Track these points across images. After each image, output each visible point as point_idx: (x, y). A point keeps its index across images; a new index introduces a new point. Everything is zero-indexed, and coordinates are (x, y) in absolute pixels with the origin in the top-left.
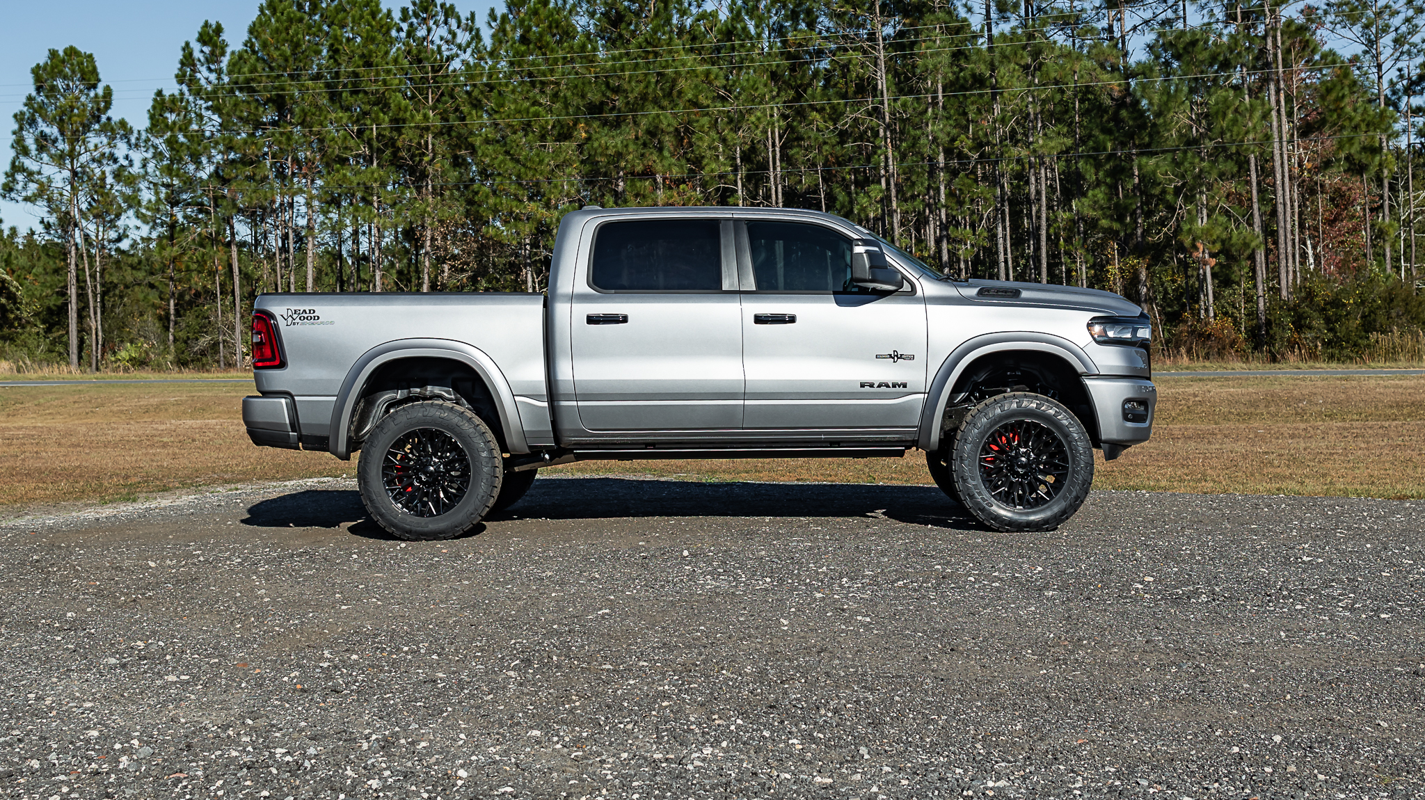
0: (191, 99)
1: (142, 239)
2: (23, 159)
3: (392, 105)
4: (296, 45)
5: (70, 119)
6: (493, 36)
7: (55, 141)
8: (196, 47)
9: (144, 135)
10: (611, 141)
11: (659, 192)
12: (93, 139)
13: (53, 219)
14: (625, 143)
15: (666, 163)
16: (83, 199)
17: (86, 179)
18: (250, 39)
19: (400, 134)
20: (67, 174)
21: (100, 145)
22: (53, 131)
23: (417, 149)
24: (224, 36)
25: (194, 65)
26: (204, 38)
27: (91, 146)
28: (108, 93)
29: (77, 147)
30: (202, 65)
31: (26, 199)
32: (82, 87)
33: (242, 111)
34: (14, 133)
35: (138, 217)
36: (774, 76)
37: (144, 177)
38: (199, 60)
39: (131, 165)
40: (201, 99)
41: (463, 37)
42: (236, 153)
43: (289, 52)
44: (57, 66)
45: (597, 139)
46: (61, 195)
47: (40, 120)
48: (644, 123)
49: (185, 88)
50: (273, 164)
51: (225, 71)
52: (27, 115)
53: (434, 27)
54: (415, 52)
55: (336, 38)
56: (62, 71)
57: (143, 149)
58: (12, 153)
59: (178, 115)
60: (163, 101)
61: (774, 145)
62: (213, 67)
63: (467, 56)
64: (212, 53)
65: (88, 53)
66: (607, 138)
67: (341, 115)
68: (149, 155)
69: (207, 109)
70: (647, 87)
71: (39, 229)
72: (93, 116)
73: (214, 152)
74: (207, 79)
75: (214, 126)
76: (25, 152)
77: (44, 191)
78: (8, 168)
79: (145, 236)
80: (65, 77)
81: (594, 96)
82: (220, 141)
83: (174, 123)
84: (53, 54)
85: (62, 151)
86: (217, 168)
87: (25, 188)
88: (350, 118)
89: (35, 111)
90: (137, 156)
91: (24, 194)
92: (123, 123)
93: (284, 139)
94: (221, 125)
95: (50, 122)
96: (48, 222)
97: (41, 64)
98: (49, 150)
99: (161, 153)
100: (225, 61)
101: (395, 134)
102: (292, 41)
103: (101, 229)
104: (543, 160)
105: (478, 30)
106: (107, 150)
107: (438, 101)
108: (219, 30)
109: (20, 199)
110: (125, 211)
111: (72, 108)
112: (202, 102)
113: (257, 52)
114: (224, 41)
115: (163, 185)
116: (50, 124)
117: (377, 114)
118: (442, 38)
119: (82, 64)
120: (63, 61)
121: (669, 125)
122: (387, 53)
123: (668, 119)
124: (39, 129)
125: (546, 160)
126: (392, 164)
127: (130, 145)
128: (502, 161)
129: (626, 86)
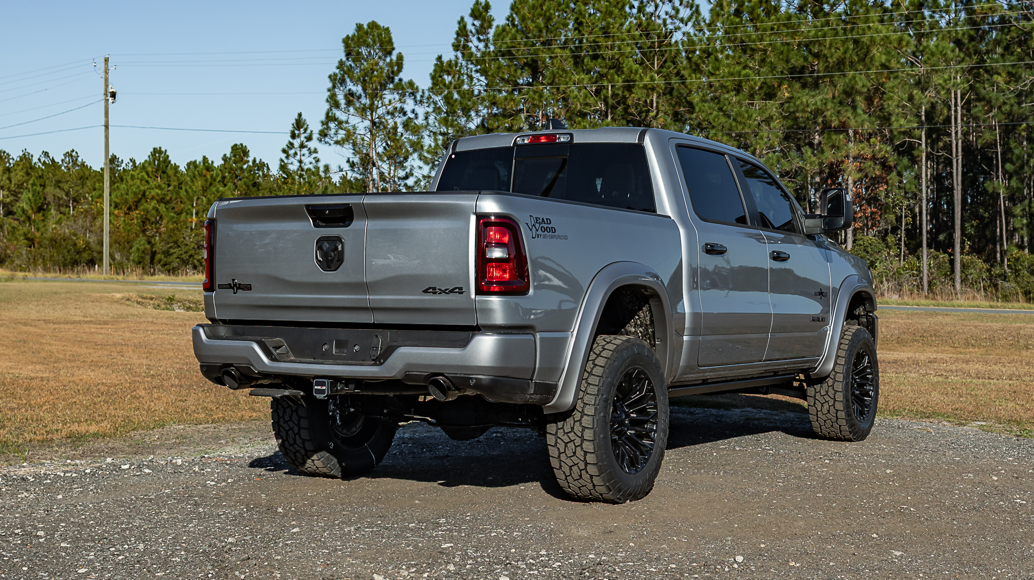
0: (464, 63)
1: (424, 177)
2: (335, 111)
3: (625, 69)
4: (549, 19)
5: (371, 79)
6: (711, 10)
7: (359, 97)
8: (469, 21)
9: (427, 94)
10: (810, 100)
11: (851, 145)
12: (388, 96)
13: (356, 160)
14: (824, 101)
15: (859, 120)
16: (380, 144)
17: (382, 127)
18: (512, 15)
19: (631, 92)
20: (367, 123)
21: (393, 101)
22: (358, 89)
23: (644, 106)
24: (491, 12)
25: (467, 36)
26: (475, 14)
27: (386, 101)
28: (400, 58)
29: (376, 102)
30: (474, 36)
31: (337, 142)
32: (380, 54)
33: (504, 73)
34: (329, 90)
35: (420, 159)
36: (958, 43)
37: (426, 127)
38: (471, 32)
39: (417, 118)
40: (472, 63)
41: (685, 13)
42: (498, 109)
43: (542, 25)
44: (362, 37)
45: (799, 98)
46: (363, 139)
47: (348, 80)
48: (840, 87)
49: (459, 54)
50: (527, 118)
51: (491, 41)
52: (339, 76)
53: (661, 4)
54: (645, 24)
55: (581, 13)
56: (366, 41)
57: (426, 105)
58: (327, 106)
59: (453, 77)
60: (442, 63)
61: (956, 105)
62: (482, 37)
63: (689, 28)
64: (482, 26)
65: (386, 27)
66: (808, 97)
67: (583, 76)
68: (430, 110)
69: (477, 71)
70: (845, 52)
71: (346, 167)
72: (389, 77)
73: (481, 108)
74: (477, 47)
75: (481, 85)
76: (337, 105)
77: (350, 137)
78: (323, 118)
79: (425, 174)
80: (368, 46)
81: (796, 61)
82: (486, 98)
83: (450, 83)
84: (359, 27)
85: (364, 105)
86: (483, 121)
87: (336, 134)
88: (590, 79)
89: (345, 73)
90: (421, 111)
91: (335, 139)
92: (411, 84)
93: (536, 97)
94: (487, 85)
95: (355, 82)
96: (353, 162)
97: (350, 35)
98: (354, 104)
99: (439, 108)
100: (492, 32)
101: (627, 93)
102: (545, 15)
103: (392, 168)
104: (751, 116)
105: (698, 6)
106: (398, 105)
107: (662, 67)
108: (487, 7)
109: (332, 142)
110: (411, 154)
111: (373, 70)
112: (472, 66)
113: (517, 26)
114: (491, 16)
115: (441, 134)
116: (356, 84)
117: (612, 76)
118: (667, 13)
119: (381, 35)
120: (367, 33)
121: (863, 86)
122: (622, 25)
123: (862, 82)
124: (348, 88)
125: (754, 115)
126: (623, 118)
127: (416, 102)
128: (717, 116)
129: (826, 52)
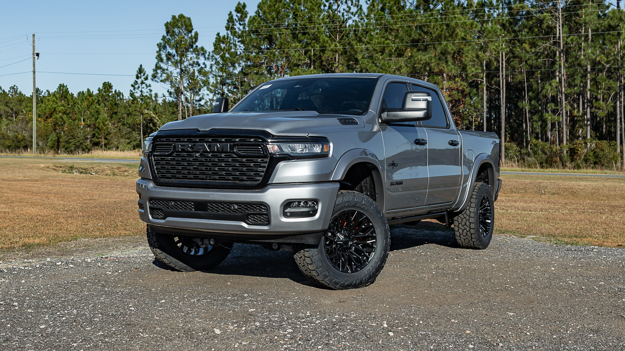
0: (232, 37)
1: (210, 100)
2: (160, 63)
3: (321, 40)
4: (279, 13)
5: (180, 46)
6: (368, 8)
7: (174, 56)
8: (234, 14)
9: (211, 54)
10: (423, 57)
11: (445, 82)
12: (190, 55)
13: (172, 90)
14: (430, 58)
15: (449, 68)
16: (185, 82)
17: (186, 73)
18: (258, 10)
19: (324, 53)
20: (179, 70)
21: (193, 58)
22: (173, 51)
23: (331, 61)
24: (247, 9)
25: (233, 22)
26: (238, 10)
27: (189, 58)
28: (196, 34)
29: (183, 59)
30: (237, 22)
31: (162, 81)
32: (186, 32)
33: (254, 43)
34: (157, 52)
35: (208, 90)
36: (503, 25)
37: (211, 72)
38: (236, 20)
39: (206, 67)
40: (236, 37)
41: (354, 9)
42: (250, 63)
43: (275, 16)
44: (175, 23)
45: (416, 56)
46: (176, 79)
47: (168, 47)
48: (439, 50)
49: (229, 32)
50: (266, 68)
51: (247, 25)
52: (163, 44)
53: (341, 4)
54: (332, 15)
55: (296, 9)
56: (177, 25)
57: (211, 60)
58: (156, 61)
59: (226, 45)
60: (220, 37)
61: (502, 60)
62: (241, 23)
63: (356, 18)
64: (241, 16)
65: (188, 17)
66: (421, 56)
67: (298, 44)
68: (213, 63)
69: (239, 42)
70: (442, 31)
71: (167, 94)
72: (190, 45)
73: (241, 62)
74: (239, 28)
75: (241, 49)
76: (162, 60)
77: (169, 78)
78: (154, 67)
79: (211, 98)
80: (179, 28)
81: (415, 36)
82: (244, 56)
83: (224, 48)
84: (174, 17)
85: (177, 60)
86: (242, 69)
87: (161, 76)
88: (301, 46)
89: (166, 42)
90: (208, 63)
91: (161, 79)
92: (202, 49)
93: (272, 56)
94: (244, 49)
95: (172, 47)
96: (171, 92)
97: (169, 22)
98: (171, 60)
99: (218, 62)
100: (247, 20)
101: (322, 54)
102: (276, 11)
103: (192, 95)
104: (390, 66)
105: (361, 6)
106: (196, 60)
107: (341, 39)
108: (244, 6)
109: (159, 81)
110: (203, 87)
111: (181, 41)
112: (237, 39)
113: (261, 16)
114: (246, 11)
115: (219, 76)
116: (172, 49)
117: (314, 44)
118: (344, 10)
119: (186, 21)
120: (178, 21)
121: (452, 50)
122: (319, 16)
123: (451, 48)
124: (168, 51)
125: (392, 66)
126: (320, 68)
127: (205, 58)
128: (371, 66)
129: (431, 31)
